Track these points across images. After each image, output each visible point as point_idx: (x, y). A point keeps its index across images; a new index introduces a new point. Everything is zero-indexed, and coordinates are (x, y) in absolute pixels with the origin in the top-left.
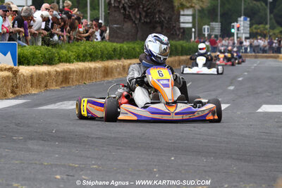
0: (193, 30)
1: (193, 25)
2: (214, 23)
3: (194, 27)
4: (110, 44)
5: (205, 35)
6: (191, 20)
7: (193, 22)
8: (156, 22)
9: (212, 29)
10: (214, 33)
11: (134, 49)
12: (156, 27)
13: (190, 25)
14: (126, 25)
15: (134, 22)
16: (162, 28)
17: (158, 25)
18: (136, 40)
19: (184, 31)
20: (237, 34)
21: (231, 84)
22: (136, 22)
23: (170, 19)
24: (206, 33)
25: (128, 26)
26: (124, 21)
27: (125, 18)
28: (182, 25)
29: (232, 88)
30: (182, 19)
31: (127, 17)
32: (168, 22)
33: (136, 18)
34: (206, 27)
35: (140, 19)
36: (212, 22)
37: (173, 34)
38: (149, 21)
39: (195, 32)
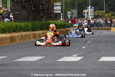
0: (62, 14)
1: (61, 12)
2: (73, 10)
3: (62, 12)
4: (14, 23)
5: (68, 17)
6: (60, 9)
7: (62, 10)
8: (40, 10)
9: (72, 14)
10: (74, 16)
11: (28, 26)
12: (41, 13)
13: (60, 12)
14: (23, 12)
15: (28, 10)
16: (44, 13)
17: (41, 12)
18: (29, 20)
19: (56, 15)
20: (87, 16)
21: (84, 45)
22: (29, 10)
23: (48, 8)
24: (69, 16)
25: (24, 12)
26: (22, 9)
27: (22, 8)
28: (55, 12)
29: (84, 47)
30: (55, 8)
31: (24, 7)
32: (47, 10)
33: (29, 8)
34: (69, 12)
35: (31, 8)
36: (72, 10)
37: (50, 17)
38: (36, 9)
39: (63, 15)
